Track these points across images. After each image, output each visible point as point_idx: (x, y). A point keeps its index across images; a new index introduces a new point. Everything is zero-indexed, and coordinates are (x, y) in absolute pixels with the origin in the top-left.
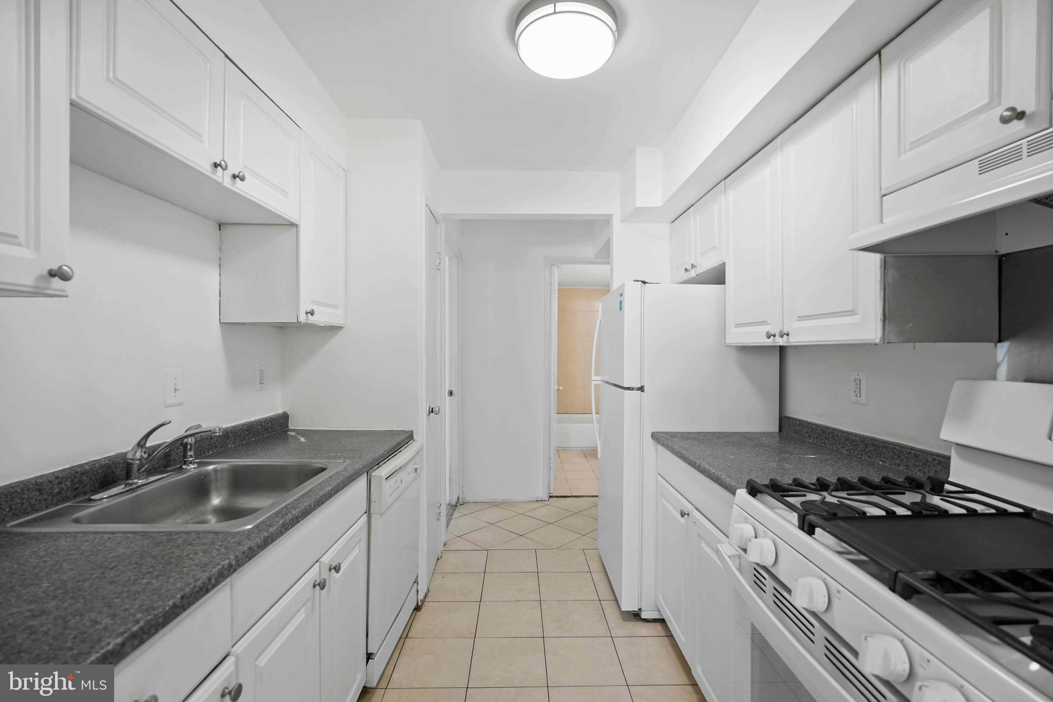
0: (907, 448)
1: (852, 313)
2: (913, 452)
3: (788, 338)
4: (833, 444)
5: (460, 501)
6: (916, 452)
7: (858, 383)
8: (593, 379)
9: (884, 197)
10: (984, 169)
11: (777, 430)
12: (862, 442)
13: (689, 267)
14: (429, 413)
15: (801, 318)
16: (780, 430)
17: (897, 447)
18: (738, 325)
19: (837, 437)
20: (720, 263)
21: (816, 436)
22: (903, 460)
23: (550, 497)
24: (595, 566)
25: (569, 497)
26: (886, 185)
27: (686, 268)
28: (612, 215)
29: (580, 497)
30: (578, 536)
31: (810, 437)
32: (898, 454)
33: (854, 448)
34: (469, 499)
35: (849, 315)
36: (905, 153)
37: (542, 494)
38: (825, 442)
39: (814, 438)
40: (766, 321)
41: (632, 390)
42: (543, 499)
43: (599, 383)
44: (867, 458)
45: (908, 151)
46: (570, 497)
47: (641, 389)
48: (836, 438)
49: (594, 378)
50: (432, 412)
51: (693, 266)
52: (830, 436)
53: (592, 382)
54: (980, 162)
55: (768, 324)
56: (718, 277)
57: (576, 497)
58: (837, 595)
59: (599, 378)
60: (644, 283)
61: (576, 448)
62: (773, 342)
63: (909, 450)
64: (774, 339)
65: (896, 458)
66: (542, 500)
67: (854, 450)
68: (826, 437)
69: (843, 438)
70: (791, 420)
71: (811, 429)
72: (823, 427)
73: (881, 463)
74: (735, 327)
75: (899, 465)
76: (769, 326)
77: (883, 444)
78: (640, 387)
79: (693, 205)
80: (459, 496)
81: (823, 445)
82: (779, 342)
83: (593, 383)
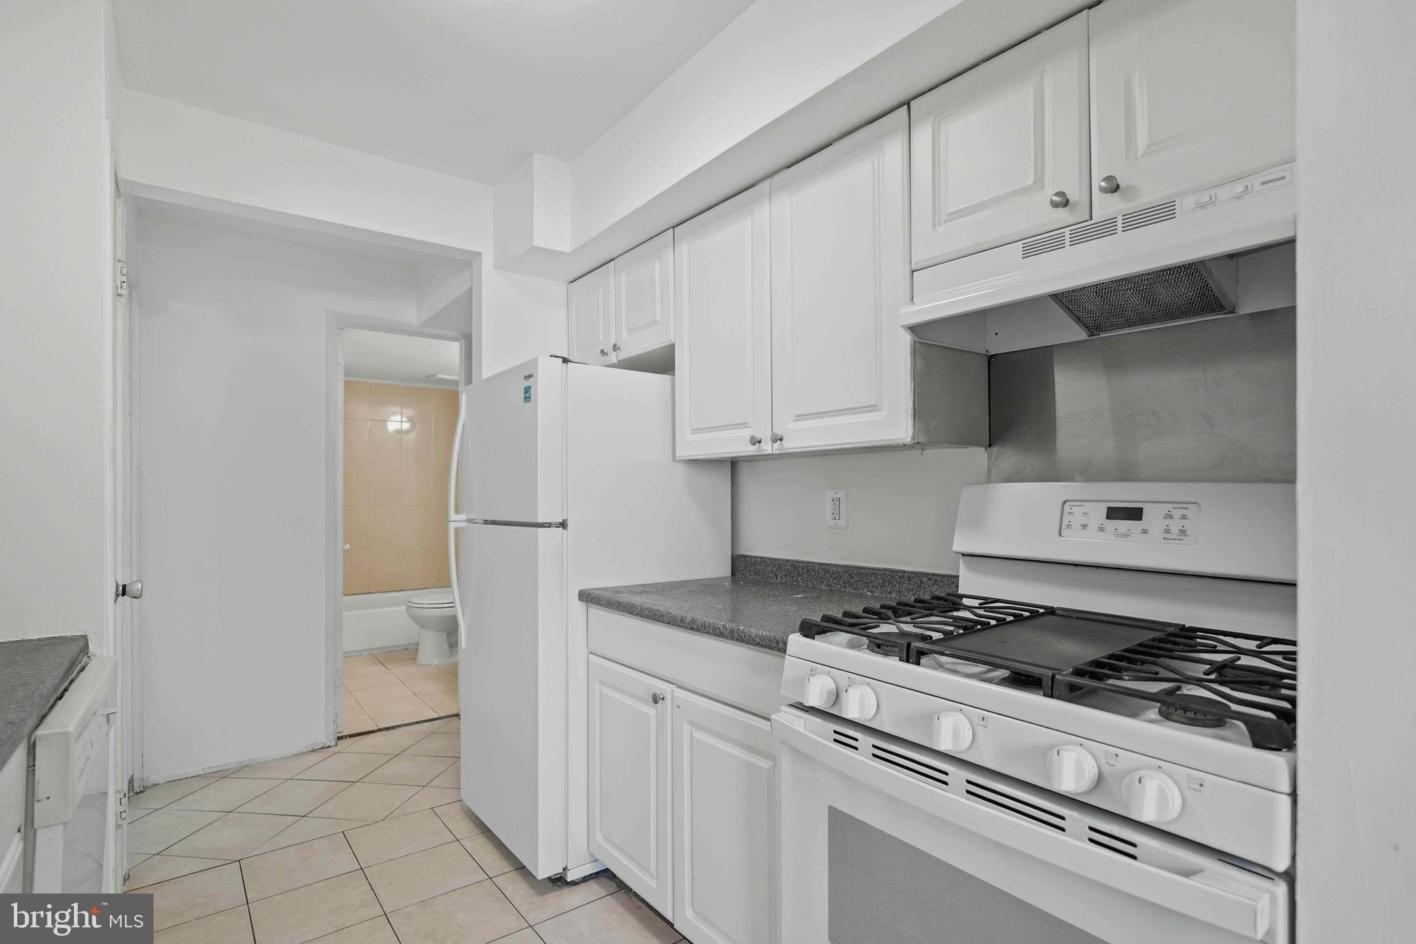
0: (899, 572)
1: (874, 408)
2: (906, 575)
3: (781, 444)
4: (808, 581)
5: (136, 785)
6: (910, 575)
7: (837, 503)
8: (452, 519)
9: (914, 273)
10: (1028, 252)
11: (729, 573)
12: (845, 572)
13: (609, 349)
14: (117, 595)
15: (800, 417)
16: (733, 574)
17: (886, 572)
18: (695, 431)
19: (813, 570)
20: (668, 343)
21: (784, 574)
22: (895, 586)
23: (339, 738)
24: (463, 828)
25: (373, 732)
26: (919, 257)
27: (602, 350)
28: (479, 254)
29: (394, 727)
30: (418, 789)
31: (776, 576)
32: (889, 580)
33: (835, 581)
34: (155, 778)
35: (870, 411)
36: (940, 225)
37: (323, 736)
38: (797, 580)
39: (781, 578)
40: (746, 424)
41: (549, 527)
42: (327, 745)
43: (463, 524)
44: (852, 591)
45: (945, 222)
46: (377, 731)
47: (563, 525)
48: (812, 572)
49: (453, 516)
50: (124, 594)
51: (615, 348)
52: (805, 571)
53: (452, 523)
54: (1024, 245)
55: (750, 427)
56: (662, 363)
57: (387, 729)
58: (982, 723)
59: (463, 517)
60: (565, 360)
61: (360, 651)
62: (757, 451)
63: (902, 574)
64: (759, 447)
65: (887, 584)
66: (323, 748)
67: (835, 584)
68: (798, 574)
69: (821, 571)
70: (748, 559)
71: (777, 566)
72: (793, 561)
73: (869, 593)
74: (692, 434)
75: (890, 593)
76: (751, 429)
77: (871, 571)
78: (561, 521)
79: (613, 260)
80: (132, 776)
81: (795, 583)
82: (766, 450)
83: (452, 526)
